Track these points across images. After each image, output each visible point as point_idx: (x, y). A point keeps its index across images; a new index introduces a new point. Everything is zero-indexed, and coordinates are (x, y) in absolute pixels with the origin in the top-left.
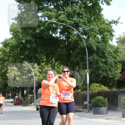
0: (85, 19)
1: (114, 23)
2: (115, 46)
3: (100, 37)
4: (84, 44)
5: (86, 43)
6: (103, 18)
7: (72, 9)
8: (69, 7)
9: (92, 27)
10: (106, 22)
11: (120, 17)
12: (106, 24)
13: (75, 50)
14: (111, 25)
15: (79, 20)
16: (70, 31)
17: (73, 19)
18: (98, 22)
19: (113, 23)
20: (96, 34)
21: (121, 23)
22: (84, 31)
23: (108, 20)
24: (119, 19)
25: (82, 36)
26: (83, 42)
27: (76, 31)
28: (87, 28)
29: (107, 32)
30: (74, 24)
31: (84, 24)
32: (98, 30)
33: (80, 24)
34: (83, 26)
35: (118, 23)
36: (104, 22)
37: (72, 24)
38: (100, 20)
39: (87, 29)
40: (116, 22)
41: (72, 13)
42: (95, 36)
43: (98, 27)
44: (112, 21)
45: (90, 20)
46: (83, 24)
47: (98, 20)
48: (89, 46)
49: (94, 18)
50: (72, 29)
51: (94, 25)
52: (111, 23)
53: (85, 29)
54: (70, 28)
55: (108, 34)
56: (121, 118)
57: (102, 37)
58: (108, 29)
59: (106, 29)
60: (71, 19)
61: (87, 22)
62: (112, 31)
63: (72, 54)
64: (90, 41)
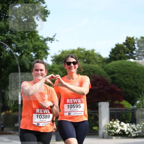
0: (19, 35)
1: (50, 40)
2: (49, 65)
3: (34, 55)
4: (16, 62)
5: (19, 60)
6: (38, 35)
7: (5, 24)
8: (2, 22)
9: (26, 43)
10: (41, 38)
11: (56, 34)
12: (41, 41)
13: (7, 68)
14: (46, 42)
15: (12, 36)
16: (2, 48)
17: (6, 35)
18: (32, 39)
19: (48, 40)
20: (30, 52)
21: (57, 41)
22: (17, 48)
23: (43, 37)
24: (54, 36)
25: (14, 53)
26: (16, 60)
27: (8, 48)
28: (21, 44)
29: (41, 50)
30: (6, 40)
31: (18, 40)
32: (32, 47)
33: (13, 40)
34: (16, 42)
35: (53, 41)
36: (38, 39)
37: (5, 40)
38: (35, 37)
39: (20, 46)
40: (51, 39)
41: (5, 28)
42: (29, 54)
43: (32, 44)
44: (48, 38)
45: (24, 36)
46: (16, 41)
47: (33, 36)
48: (22, 64)
49: (28, 35)
50: (5, 45)
51: (28, 42)
52: (46, 40)
53: (18, 45)
54: (2, 44)
55: (42, 51)
56: (55, 142)
57: (36, 55)
58: (42, 47)
59: (41, 46)
60: (3, 34)
61: (20, 38)
62: (47, 49)
63: (4, 72)
64: (23, 59)
